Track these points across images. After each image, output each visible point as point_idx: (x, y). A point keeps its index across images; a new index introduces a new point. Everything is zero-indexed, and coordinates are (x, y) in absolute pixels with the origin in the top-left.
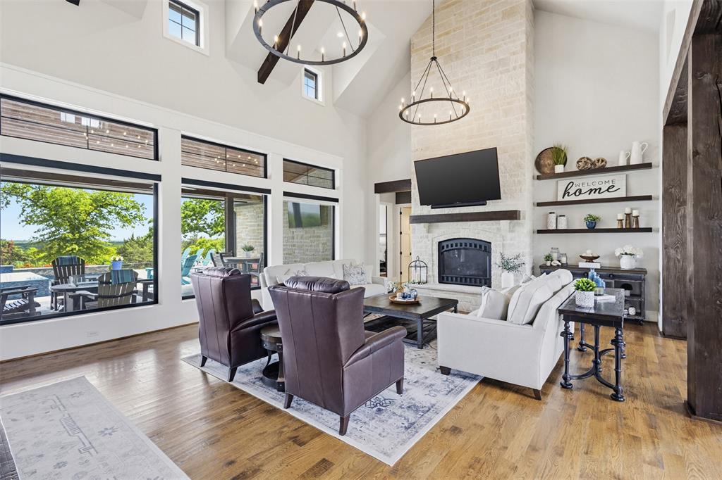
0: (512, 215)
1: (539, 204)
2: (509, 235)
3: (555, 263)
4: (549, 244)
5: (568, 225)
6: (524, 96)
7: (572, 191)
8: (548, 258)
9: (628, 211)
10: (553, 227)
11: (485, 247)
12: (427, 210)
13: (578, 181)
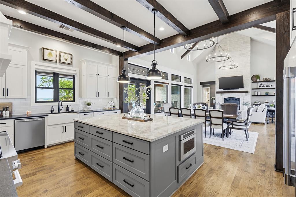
0: (247, 92)
1: (253, 89)
2: (245, 97)
3: (257, 104)
4: (255, 99)
5: (260, 94)
6: (250, 63)
7: (261, 86)
8: (255, 102)
10: (256, 95)
11: (238, 100)
12: (222, 90)
13: (263, 84)
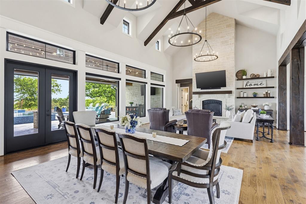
0: (230, 92)
1: (238, 89)
2: (228, 99)
3: (243, 108)
4: (241, 101)
5: (247, 95)
6: (234, 53)
7: (248, 85)
8: (241, 106)
9: (267, 91)
10: (242, 96)
11: (220, 103)
12: (199, 90)
13: (251, 82)
